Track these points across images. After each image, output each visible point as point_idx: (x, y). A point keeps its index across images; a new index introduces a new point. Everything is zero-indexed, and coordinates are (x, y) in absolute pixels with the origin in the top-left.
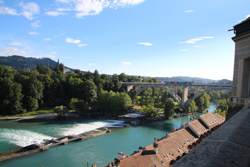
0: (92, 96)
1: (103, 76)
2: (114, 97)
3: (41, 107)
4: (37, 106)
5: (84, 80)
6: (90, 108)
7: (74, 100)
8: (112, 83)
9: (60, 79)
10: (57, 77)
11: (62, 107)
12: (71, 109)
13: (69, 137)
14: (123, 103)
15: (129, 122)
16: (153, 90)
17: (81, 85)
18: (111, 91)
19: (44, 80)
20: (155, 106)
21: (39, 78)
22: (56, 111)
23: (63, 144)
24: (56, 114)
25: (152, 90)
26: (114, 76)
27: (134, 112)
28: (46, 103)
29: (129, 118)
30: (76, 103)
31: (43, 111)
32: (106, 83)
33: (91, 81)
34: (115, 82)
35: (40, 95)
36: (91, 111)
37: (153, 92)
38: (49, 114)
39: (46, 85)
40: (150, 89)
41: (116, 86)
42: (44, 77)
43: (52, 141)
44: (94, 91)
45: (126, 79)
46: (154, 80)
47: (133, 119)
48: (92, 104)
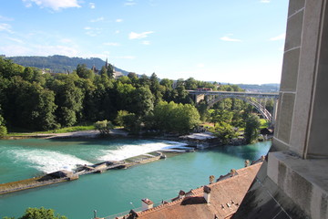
0: (147, 108)
1: (164, 82)
2: (176, 110)
3: (79, 122)
4: (74, 119)
5: (137, 87)
6: (142, 124)
7: (123, 113)
8: (175, 91)
9: (105, 85)
10: (102, 82)
11: (105, 122)
12: (119, 125)
13: (109, 164)
14: (188, 119)
15: (194, 145)
16: (233, 102)
17: (132, 94)
18: (172, 102)
19: (84, 86)
20: (233, 124)
21: (77, 84)
22: (98, 127)
23: (98, 172)
24: (98, 131)
25: (231, 101)
26: (179, 82)
27: (203, 131)
28: (86, 117)
29: (195, 139)
30: (124, 117)
31: (82, 127)
32: (167, 92)
33: (146, 89)
34: (179, 90)
35: (78, 106)
36: (144, 128)
37: (233, 105)
38: (89, 130)
39: (87, 93)
40: (229, 100)
41: (180, 96)
42: (85, 83)
43: (85, 168)
44: (149, 101)
45: (195, 86)
46: (235, 88)
47: (200, 141)
48: (146, 119)
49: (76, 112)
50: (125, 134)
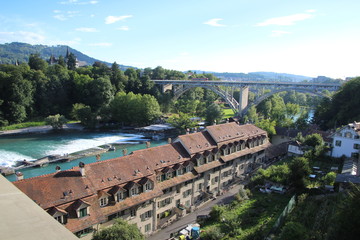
0: (105, 99)
1: (129, 72)
2: (135, 101)
3: (30, 117)
4: (24, 115)
5: (95, 78)
6: (99, 118)
7: (78, 107)
8: (139, 81)
9: (60, 76)
10: (56, 74)
11: (57, 116)
12: (74, 119)
13: (51, 157)
14: (146, 110)
15: (150, 137)
17: (90, 85)
18: (131, 93)
19: (35, 77)
20: (197, 114)
21: (25, 76)
22: (49, 123)
23: (38, 166)
24: (50, 127)
26: (147, 71)
28: (38, 111)
29: (150, 131)
30: (79, 111)
31: (34, 123)
32: (130, 82)
33: (106, 79)
34: (144, 80)
35: (28, 100)
36: (101, 122)
39: (38, 86)
41: (145, 86)
42: (35, 75)
43: (24, 163)
44: (109, 93)
45: (163, 76)
47: (158, 132)
48: (105, 112)
49: (26, 107)
50: (81, 128)
